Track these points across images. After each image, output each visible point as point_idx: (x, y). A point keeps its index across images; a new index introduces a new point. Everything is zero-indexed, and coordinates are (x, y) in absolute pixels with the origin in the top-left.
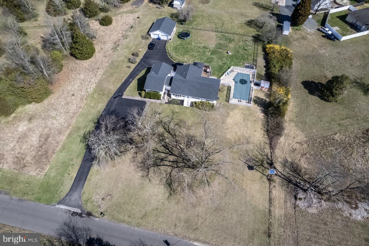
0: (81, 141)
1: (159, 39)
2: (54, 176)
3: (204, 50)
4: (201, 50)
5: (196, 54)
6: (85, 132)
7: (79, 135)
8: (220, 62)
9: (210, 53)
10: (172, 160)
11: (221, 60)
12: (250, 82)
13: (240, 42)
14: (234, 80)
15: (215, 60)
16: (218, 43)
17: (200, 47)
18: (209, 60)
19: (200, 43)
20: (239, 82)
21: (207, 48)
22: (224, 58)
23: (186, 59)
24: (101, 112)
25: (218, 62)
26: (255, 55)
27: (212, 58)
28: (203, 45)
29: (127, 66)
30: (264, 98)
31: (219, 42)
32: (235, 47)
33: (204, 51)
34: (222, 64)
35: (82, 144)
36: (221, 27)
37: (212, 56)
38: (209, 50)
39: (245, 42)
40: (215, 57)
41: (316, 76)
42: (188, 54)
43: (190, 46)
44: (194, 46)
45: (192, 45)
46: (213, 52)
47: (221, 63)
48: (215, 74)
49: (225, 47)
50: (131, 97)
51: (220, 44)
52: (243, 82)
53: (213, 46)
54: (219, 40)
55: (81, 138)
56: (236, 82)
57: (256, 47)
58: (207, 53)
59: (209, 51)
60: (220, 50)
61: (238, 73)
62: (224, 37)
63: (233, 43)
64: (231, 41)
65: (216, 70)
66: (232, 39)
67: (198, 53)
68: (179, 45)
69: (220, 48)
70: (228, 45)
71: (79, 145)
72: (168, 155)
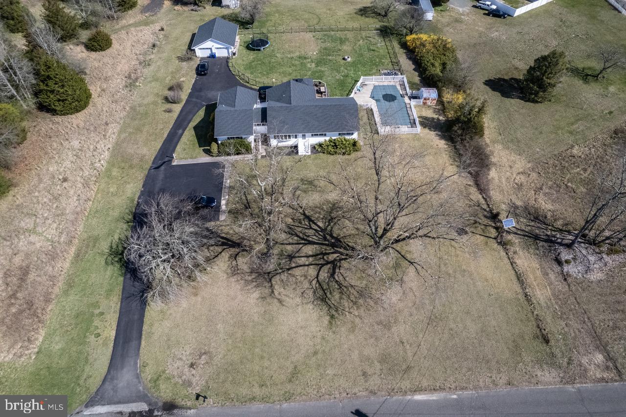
0: (106, 263)
1: (213, 56)
2: (63, 349)
3: (302, 61)
4: (297, 63)
6: (112, 243)
7: (100, 252)
8: (336, 75)
10: (310, 253)
11: (338, 72)
12: (402, 97)
13: (360, 41)
14: (373, 97)
15: (327, 73)
16: (321, 47)
17: (292, 58)
18: (317, 74)
19: (290, 52)
20: (382, 99)
21: (305, 58)
22: (342, 68)
23: (274, 80)
24: (136, 199)
25: (333, 75)
26: (392, 56)
27: (321, 71)
28: (297, 54)
29: (164, 109)
30: (436, 116)
31: (323, 45)
32: (354, 49)
33: (302, 63)
34: (342, 78)
35: (110, 268)
37: (319, 68)
38: (309, 60)
39: (367, 39)
40: (326, 69)
41: (502, 69)
43: (275, 59)
44: (282, 59)
45: (276, 57)
46: (320, 62)
47: (339, 77)
49: (337, 52)
50: (189, 160)
51: (325, 49)
52: (389, 98)
53: (315, 53)
54: (322, 42)
55: (105, 257)
56: (377, 101)
57: (388, 44)
58: (309, 65)
59: (312, 62)
60: (330, 58)
61: (375, 87)
62: (328, 38)
63: (348, 43)
64: (342, 41)
65: (335, 88)
66: (343, 39)
67: (294, 68)
68: (253, 62)
69: (329, 55)
70: (340, 48)
71: (106, 271)
72: (301, 246)
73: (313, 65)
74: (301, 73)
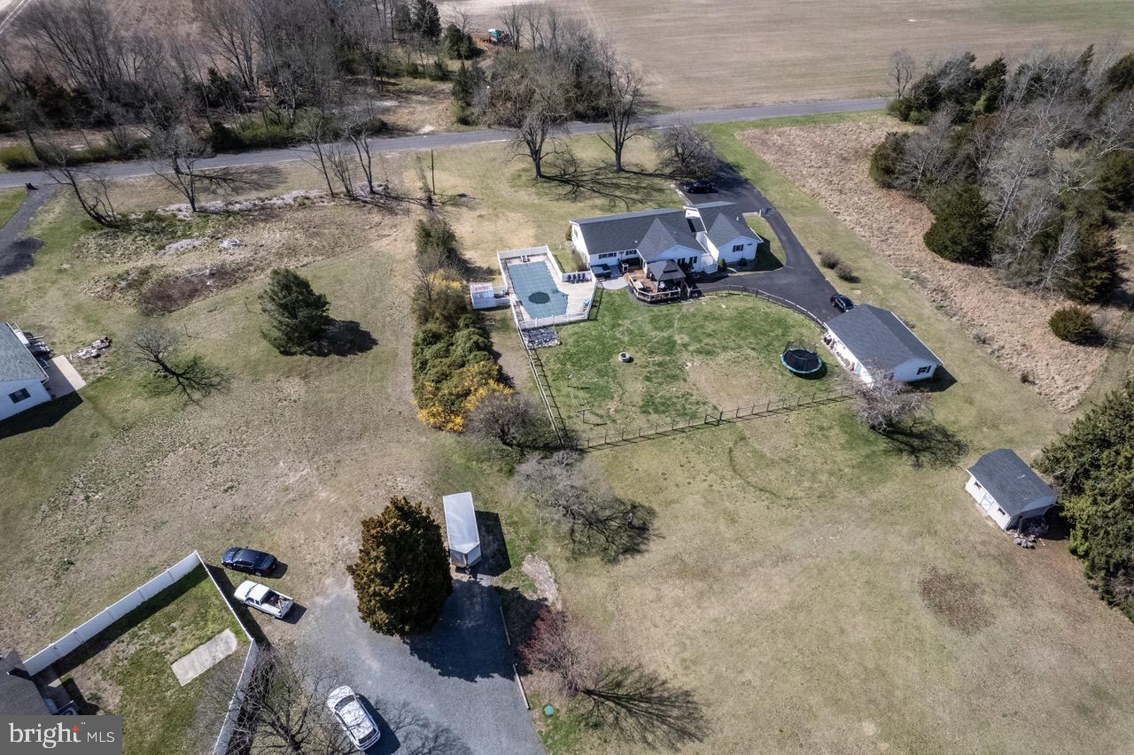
3: (702, 344)
4: (708, 340)
5: (710, 327)
8: (630, 324)
9: (679, 342)
11: (631, 332)
12: (520, 302)
13: (617, 411)
14: (564, 296)
16: (685, 380)
17: (725, 349)
19: (736, 362)
20: (550, 296)
21: (699, 352)
22: (626, 339)
23: (724, 306)
25: (636, 325)
28: (720, 360)
31: (683, 386)
32: (620, 385)
33: (700, 341)
34: (620, 322)
36: (731, 451)
37: (665, 334)
38: (691, 349)
39: (600, 416)
42: (730, 319)
43: (751, 343)
44: (740, 347)
45: (753, 349)
46: (670, 346)
47: (627, 324)
48: (618, 294)
49: (649, 373)
51: (675, 378)
52: (539, 298)
53: (689, 364)
54: (692, 395)
56: (557, 291)
58: (686, 338)
59: (685, 346)
60: (658, 358)
63: (639, 401)
64: (649, 405)
66: (651, 411)
67: (709, 330)
69: (660, 364)
70: (647, 383)
73: (678, 340)
74: (689, 322)
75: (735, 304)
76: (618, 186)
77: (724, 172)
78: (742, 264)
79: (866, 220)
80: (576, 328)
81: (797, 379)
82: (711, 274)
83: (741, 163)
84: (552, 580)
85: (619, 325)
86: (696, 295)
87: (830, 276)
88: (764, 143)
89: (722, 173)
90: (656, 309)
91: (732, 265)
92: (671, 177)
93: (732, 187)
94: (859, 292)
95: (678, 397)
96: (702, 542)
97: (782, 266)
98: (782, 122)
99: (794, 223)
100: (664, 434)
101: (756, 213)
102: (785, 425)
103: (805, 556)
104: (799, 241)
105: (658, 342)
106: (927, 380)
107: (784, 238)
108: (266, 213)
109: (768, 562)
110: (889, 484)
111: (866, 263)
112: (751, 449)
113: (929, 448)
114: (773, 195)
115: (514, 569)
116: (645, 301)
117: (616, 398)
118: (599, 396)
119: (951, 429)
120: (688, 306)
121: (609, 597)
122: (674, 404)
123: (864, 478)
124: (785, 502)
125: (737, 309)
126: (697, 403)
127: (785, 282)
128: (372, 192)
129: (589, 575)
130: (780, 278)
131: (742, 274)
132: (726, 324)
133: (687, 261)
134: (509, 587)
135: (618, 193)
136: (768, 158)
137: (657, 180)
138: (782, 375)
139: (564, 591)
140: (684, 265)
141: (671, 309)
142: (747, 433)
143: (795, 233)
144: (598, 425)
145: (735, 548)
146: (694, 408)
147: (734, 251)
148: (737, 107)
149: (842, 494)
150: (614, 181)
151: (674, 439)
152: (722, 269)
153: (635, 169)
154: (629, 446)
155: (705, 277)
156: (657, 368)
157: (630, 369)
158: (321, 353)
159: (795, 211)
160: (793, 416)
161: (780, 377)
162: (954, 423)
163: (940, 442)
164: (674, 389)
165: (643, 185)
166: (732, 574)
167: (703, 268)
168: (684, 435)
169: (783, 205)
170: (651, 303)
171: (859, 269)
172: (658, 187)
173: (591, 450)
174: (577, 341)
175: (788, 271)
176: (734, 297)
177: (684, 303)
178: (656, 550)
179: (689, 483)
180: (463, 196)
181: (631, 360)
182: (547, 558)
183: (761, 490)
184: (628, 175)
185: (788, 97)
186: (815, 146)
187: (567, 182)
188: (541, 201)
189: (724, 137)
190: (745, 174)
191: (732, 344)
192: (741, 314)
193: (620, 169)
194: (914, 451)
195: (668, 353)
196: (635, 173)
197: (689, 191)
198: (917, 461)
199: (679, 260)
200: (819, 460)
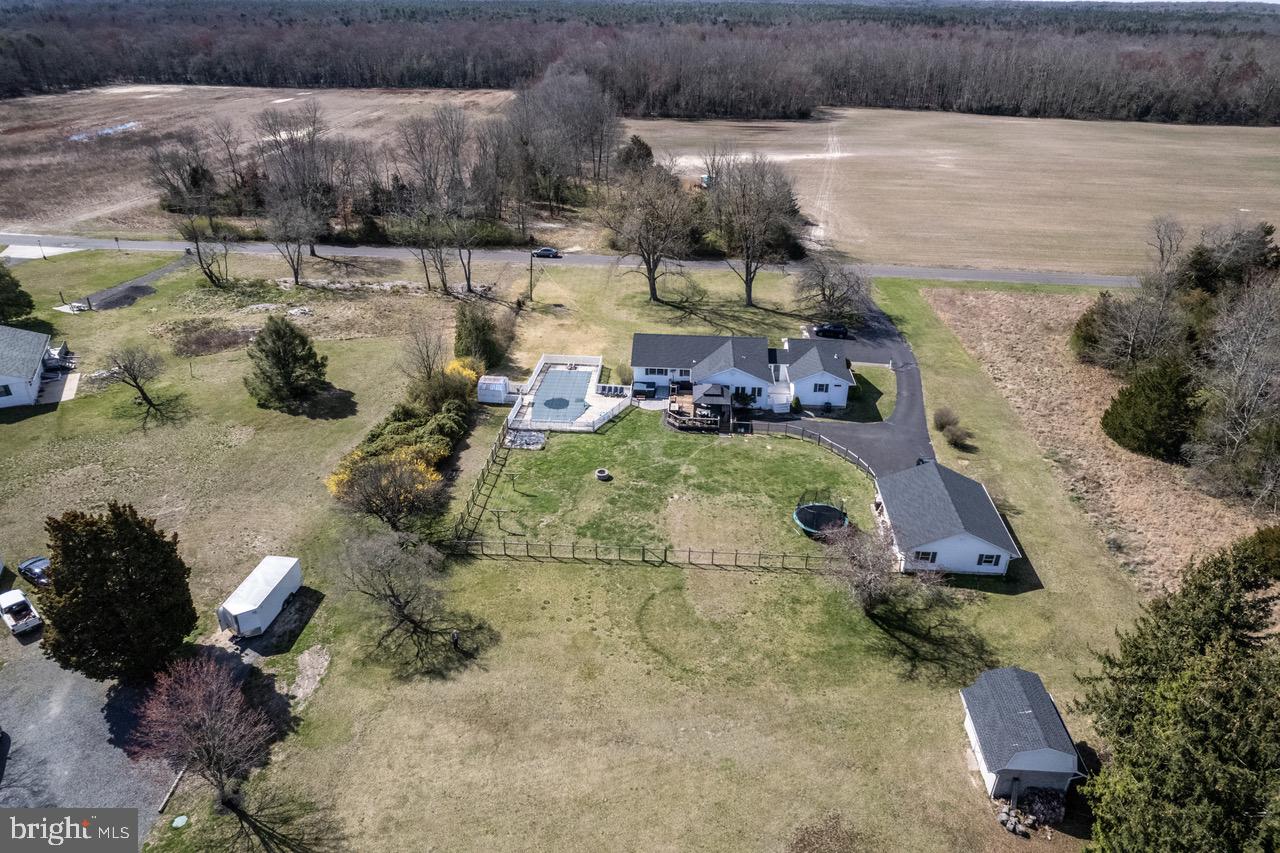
3: (710, 480)
4: (720, 477)
5: (736, 464)
8: (638, 445)
9: (683, 472)
11: (632, 452)
12: (533, 403)
13: (548, 526)
14: (587, 407)
15: (657, 451)
16: (657, 512)
17: (734, 489)
18: (679, 450)
19: (737, 506)
20: (571, 403)
21: (699, 487)
22: (621, 458)
23: (769, 447)
25: (645, 447)
26: (491, 479)
27: (669, 455)
28: (718, 500)
31: (649, 517)
32: (575, 501)
33: (710, 476)
34: (629, 441)
36: (653, 597)
37: (671, 462)
38: (691, 481)
39: (524, 527)
40: (657, 459)
42: (767, 461)
43: (773, 490)
44: (756, 491)
45: (772, 497)
46: (668, 474)
47: (635, 444)
48: (649, 415)
49: (620, 496)
51: (647, 507)
52: (557, 403)
53: (676, 496)
54: (652, 528)
56: (581, 401)
57: (476, 511)
58: (694, 470)
59: (686, 477)
60: (643, 483)
61: (570, 423)
62: (631, 539)
63: (583, 521)
64: (595, 528)
66: (588, 534)
67: (729, 468)
69: (641, 490)
73: (683, 470)
74: (711, 456)
75: (785, 448)
76: (736, 319)
77: (879, 323)
78: (827, 410)
79: (1034, 391)
80: (574, 438)
81: (805, 539)
82: (780, 414)
83: (907, 317)
84: (318, 678)
85: (626, 444)
86: (743, 430)
87: (938, 441)
88: (951, 302)
89: (876, 324)
90: (682, 436)
91: (813, 409)
92: (808, 319)
93: (877, 337)
94: (966, 462)
95: (632, 527)
96: (529, 688)
97: (882, 420)
98: (989, 286)
99: (929, 382)
100: (583, 561)
101: (887, 365)
102: (748, 585)
103: (652, 745)
104: (924, 399)
105: (656, 468)
106: (997, 578)
107: (905, 393)
108: (358, 294)
109: (597, 737)
110: (846, 690)
111: (1001, 436)
112: (680, 601)
113: (944, 659)
114: (925, 352)
115: (289, 655)
116: (674, 425)
117: (560, 513)
118: (541, 506)
119: (992, 644)
120: (724, 440)
121: (366, 716)
122: (623, 532)
123: (812, 673)
124: (676, 673)
125: (783, 453)
126: (652, 538)
127: (871, 437)
128: (470, 290)
129: (364, 685)
130: (866, 431)
131: (819, 420)
132: (755, 465)
133: (749, 391)
134: (267, 671)
135: (731, 325)
136: (944, 316)
137: (788, 320)
138: (789, 531)
139: (321, 693)
140: (740, 395)
141: (703, 440)
142: (689, 583)
143: (924, 391)
144: (514, 535)
145: (567, 707)
146: (643, 542)
147: (815, 391)
148: (943, 267)
149: (766, 684)
150: (736, 314)
151: (591, 569)
152: (797, 409)
153: (770, 307)
154: (532, 563)
155: (769, 416)
156: (633, 493)
157: (603, 487)
158: (294, 412)
159: (943, 370)
160: (768, 577)
161: (783, 533)
162: (1004, 637)
163: (965, 655)
164: (637, 518)
165: (767, 322)
166: (539, 737)
167: (771, 406)
168: (607, 567)
169: (930, 362)
170: (681, 428)
171: (985, 439)
172: (784, 325)
173: (485, 557)
174: (563, 450)
175: (886, 427)
176: (790, 440)
177: (722, 436)
178: (466, 682)
179: (569, 620)
180: (560, 306)
181: (609, 479)
182: (334, 655)
183: (655, 650)
184: (757, 311)
185: (1015, 265)
186: (1017, 311)
187: (682, 308)
188: (638, 322)
189: (904, 292)
190: (906, 328)
191: (747, 487)
192: (785, 458)
193: (750, 303)
194: (914, 657)
195: (660, 481)
196: (766, 310)
197: (817, 333)
198: (912, 671)
199: (737, 389)
200: (764, 635)
